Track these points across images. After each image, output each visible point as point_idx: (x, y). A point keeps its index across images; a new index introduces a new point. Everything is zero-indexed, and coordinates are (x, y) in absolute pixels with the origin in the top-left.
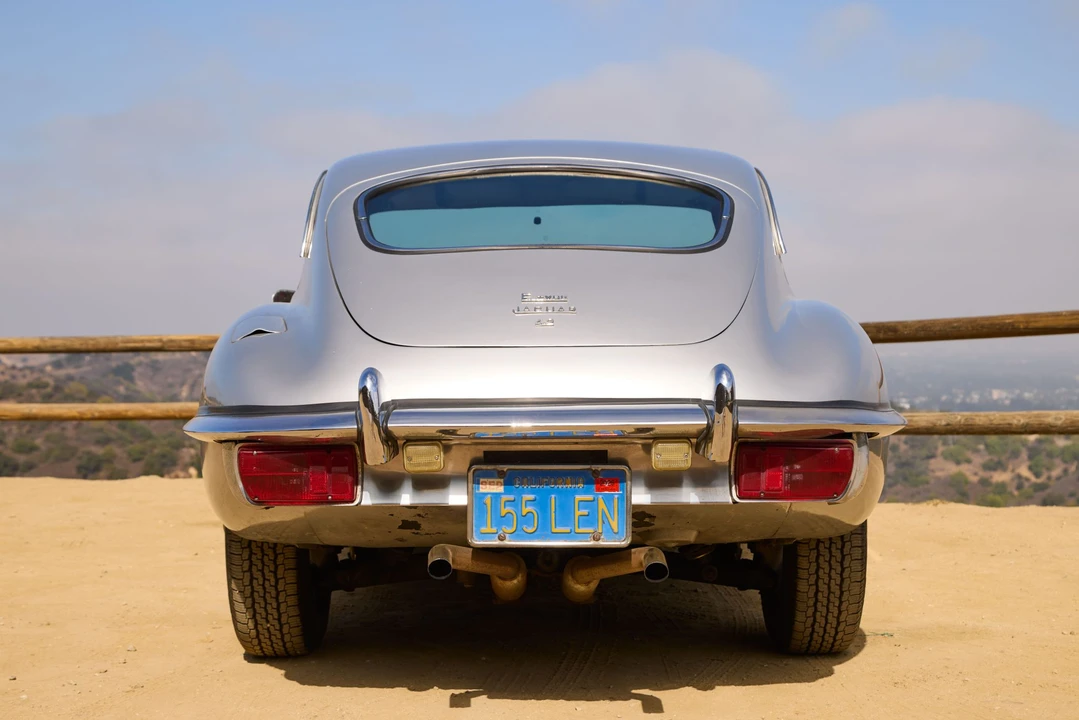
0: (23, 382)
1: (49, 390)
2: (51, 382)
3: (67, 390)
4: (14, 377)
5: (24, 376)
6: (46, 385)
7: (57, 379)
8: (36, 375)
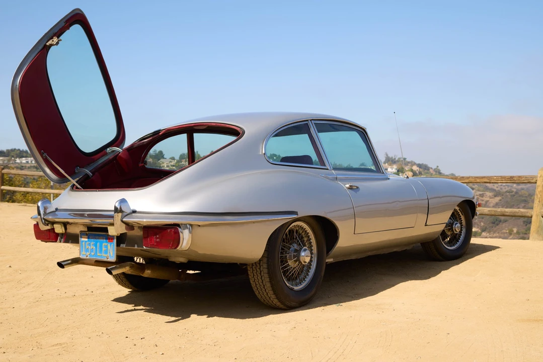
0: (505, 190)
1: (513, 193)
2: (515, 190)
3: (520, 193)
4: (501, 189)
5: (505, 189)
6: (512, 192)
7: (517, 190)
8: (509, 188)
